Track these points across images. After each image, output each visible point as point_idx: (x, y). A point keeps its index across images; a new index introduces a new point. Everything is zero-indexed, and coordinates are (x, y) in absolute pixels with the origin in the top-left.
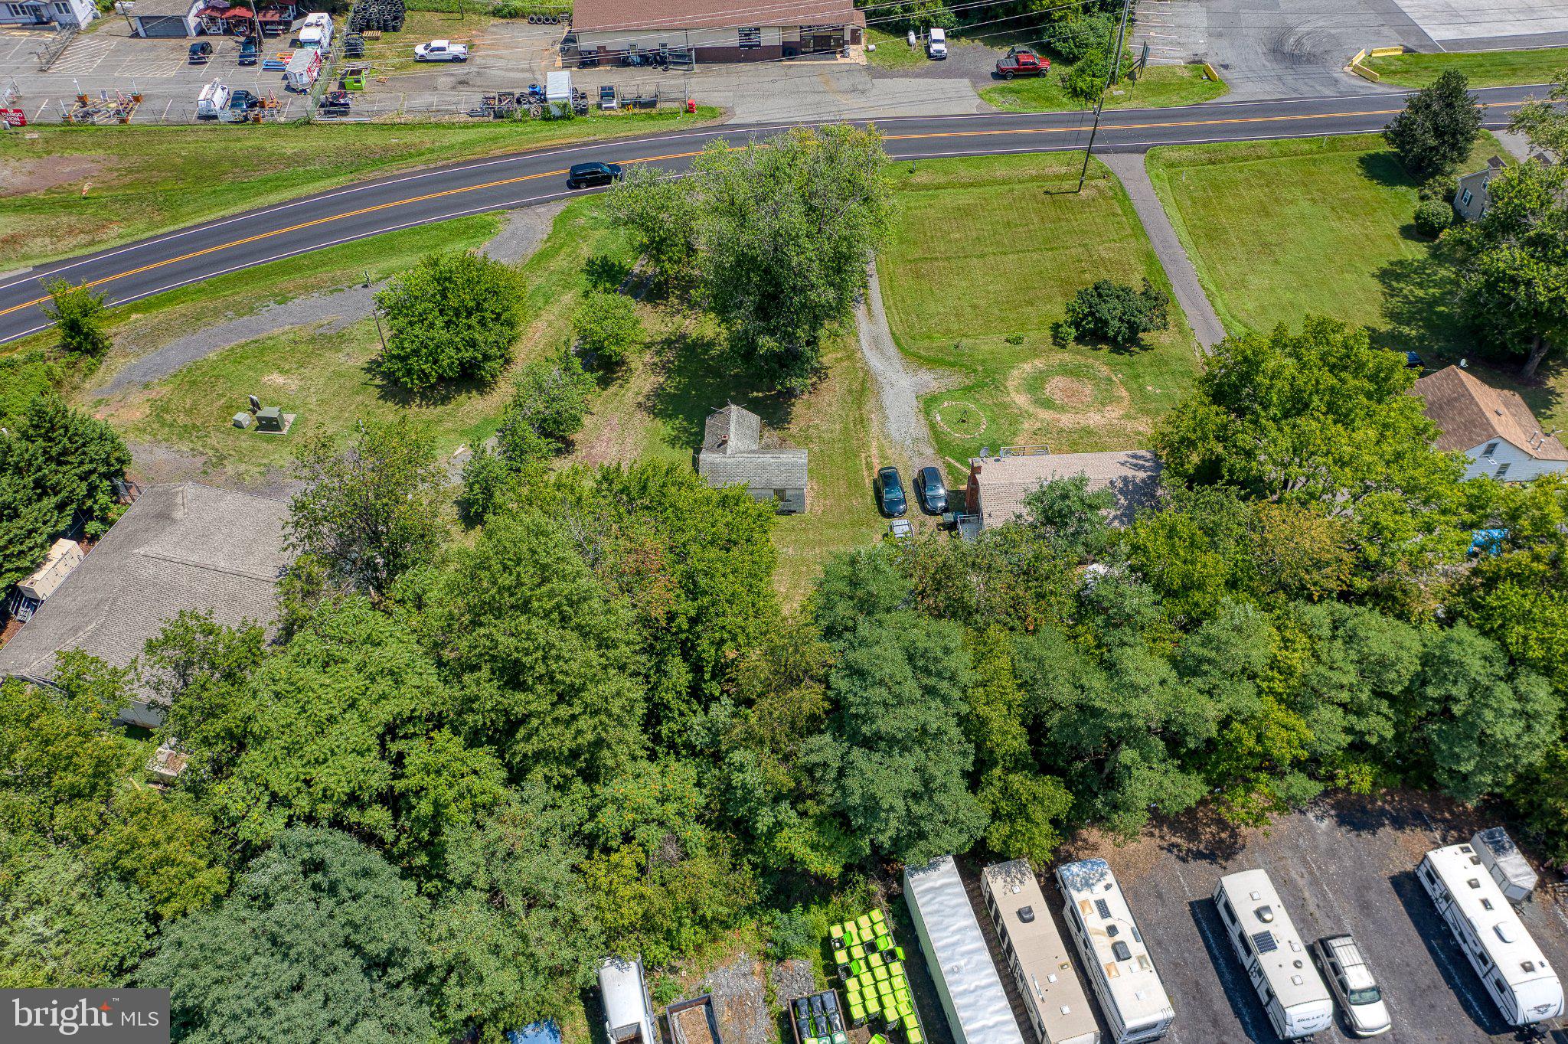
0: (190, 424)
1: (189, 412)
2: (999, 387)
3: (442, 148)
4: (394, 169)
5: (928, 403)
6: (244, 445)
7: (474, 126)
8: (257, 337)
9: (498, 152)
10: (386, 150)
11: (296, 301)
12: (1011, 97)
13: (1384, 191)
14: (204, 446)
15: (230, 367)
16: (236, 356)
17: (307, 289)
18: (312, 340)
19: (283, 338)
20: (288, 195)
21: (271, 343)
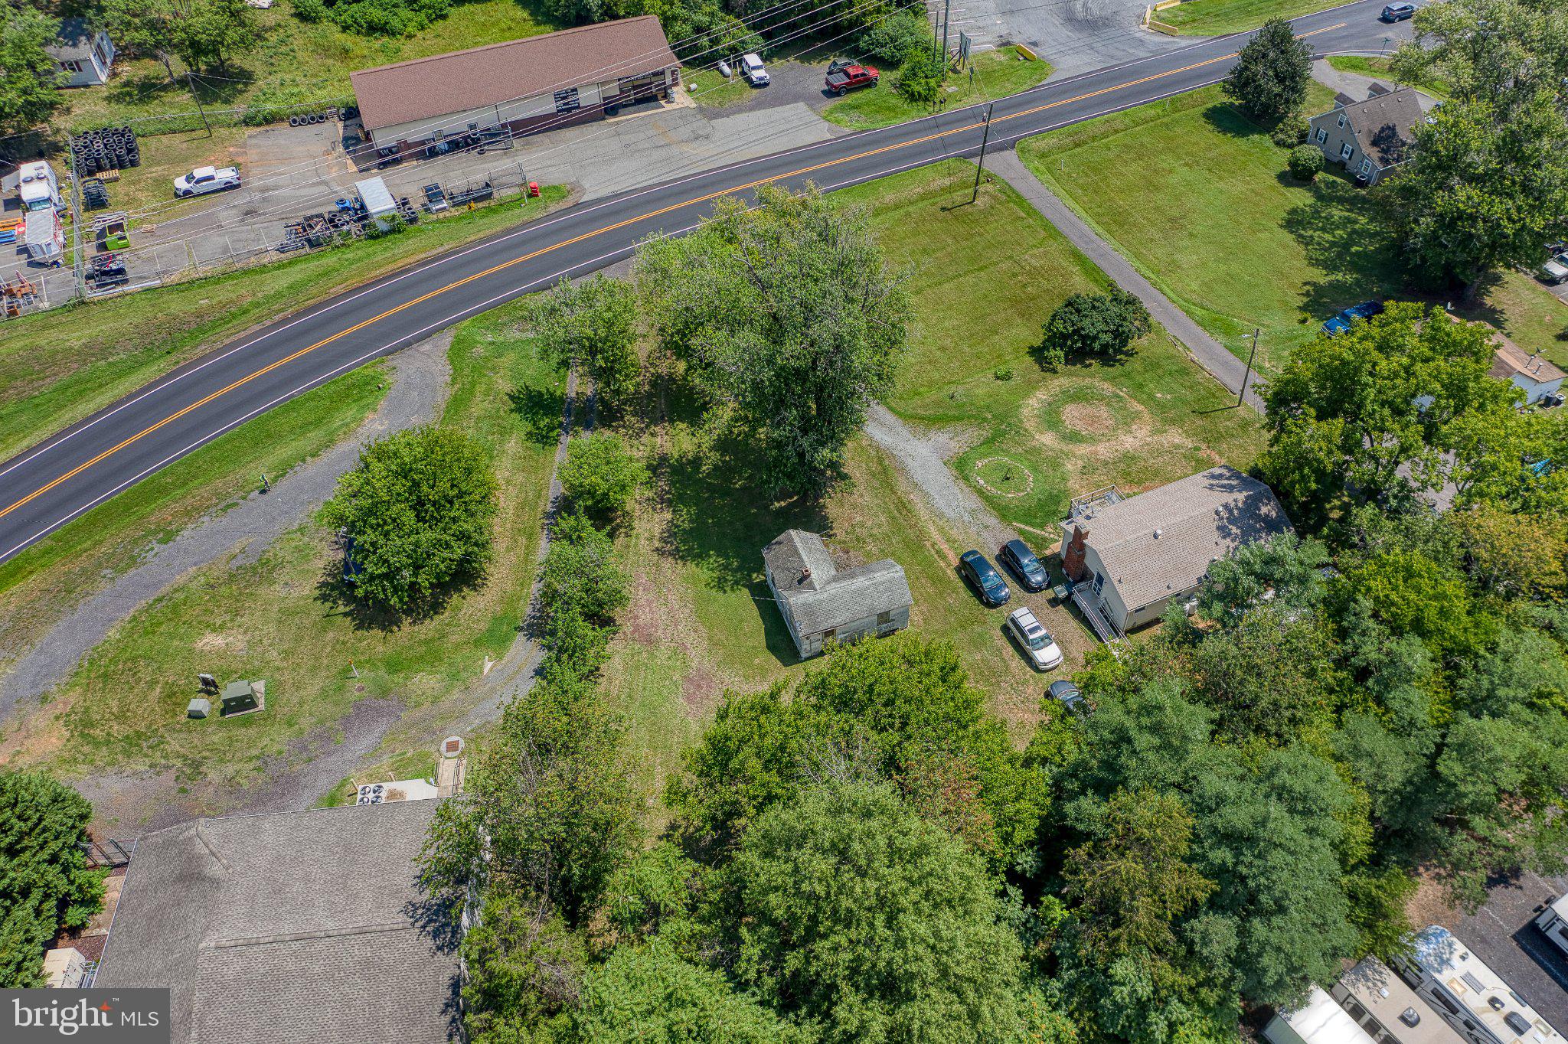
0: (131, 732)
1: (121, 717)
2: (1019, 430)
3: (268, 299)
4: (224, 337)
5: (961, 467)
6: (215, 739)
7: (291, 263)
8: (158, 594)
9: (340, 289)
10: (200, 315)
11: (185, 533)
12: (854, 114)
13: (1242, 143)
14: (166, 757)
15: (144, 644)
16: (145, 625)
17: (190, 513)
18: (231, 578)
19: (193, 585)
20: (103, 399)
21: (180, 596)
